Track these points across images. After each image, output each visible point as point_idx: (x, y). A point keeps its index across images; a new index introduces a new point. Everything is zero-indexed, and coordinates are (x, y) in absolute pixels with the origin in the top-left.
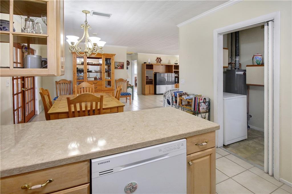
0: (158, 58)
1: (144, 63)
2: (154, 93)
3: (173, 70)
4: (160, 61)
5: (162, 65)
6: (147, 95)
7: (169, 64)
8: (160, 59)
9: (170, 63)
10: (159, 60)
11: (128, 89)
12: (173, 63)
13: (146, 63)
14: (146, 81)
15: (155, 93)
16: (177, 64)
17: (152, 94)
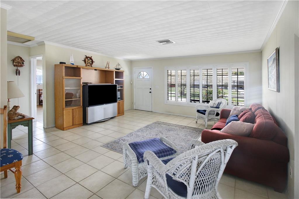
0: (87, 57)
1: (61, 63)
2: (82, 122)
3: (114, 79)
4: (91, 63)
5: (95, 70)
6: (69, 128)
7: (107, 69)
8: (91, 58)
9: (109, 68)
10: (89, 61)
11: (13, 130)
12: (112, 68)
13: (65, 63)
14: (65, 100)
15: (85, 122)
16: (120, 69)
17: (80, 125)
